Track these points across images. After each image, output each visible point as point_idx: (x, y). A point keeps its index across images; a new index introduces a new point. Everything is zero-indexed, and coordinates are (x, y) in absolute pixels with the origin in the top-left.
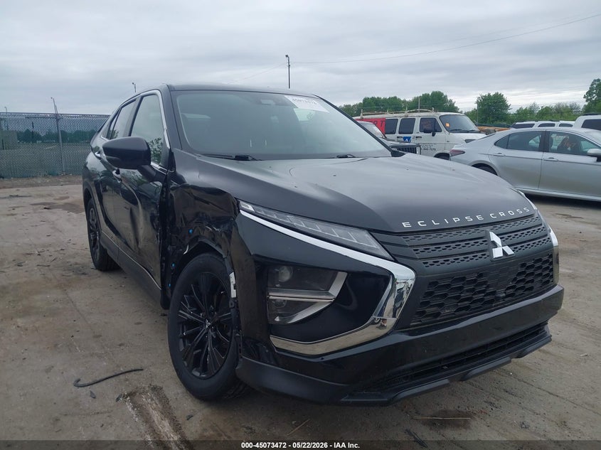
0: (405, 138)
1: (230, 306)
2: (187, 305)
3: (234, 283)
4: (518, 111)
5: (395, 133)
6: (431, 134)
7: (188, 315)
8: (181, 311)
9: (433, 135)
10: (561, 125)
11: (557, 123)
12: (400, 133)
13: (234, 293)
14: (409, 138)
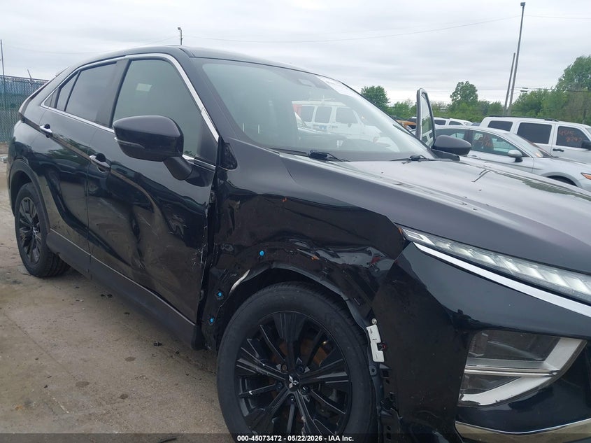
0: (321, 127)
1: (372, 374)
2: (254, 354)
3: (379, 341)
4: (396, 105)
5: (311, 121)
6: (347, 125)
7: (257, 368)
8: (241, 360)
9: (350, 126)
10: (451, 123)
11: (448, 121)
12: (316, 121)
13: (378, 356)
14: (325, 127)
